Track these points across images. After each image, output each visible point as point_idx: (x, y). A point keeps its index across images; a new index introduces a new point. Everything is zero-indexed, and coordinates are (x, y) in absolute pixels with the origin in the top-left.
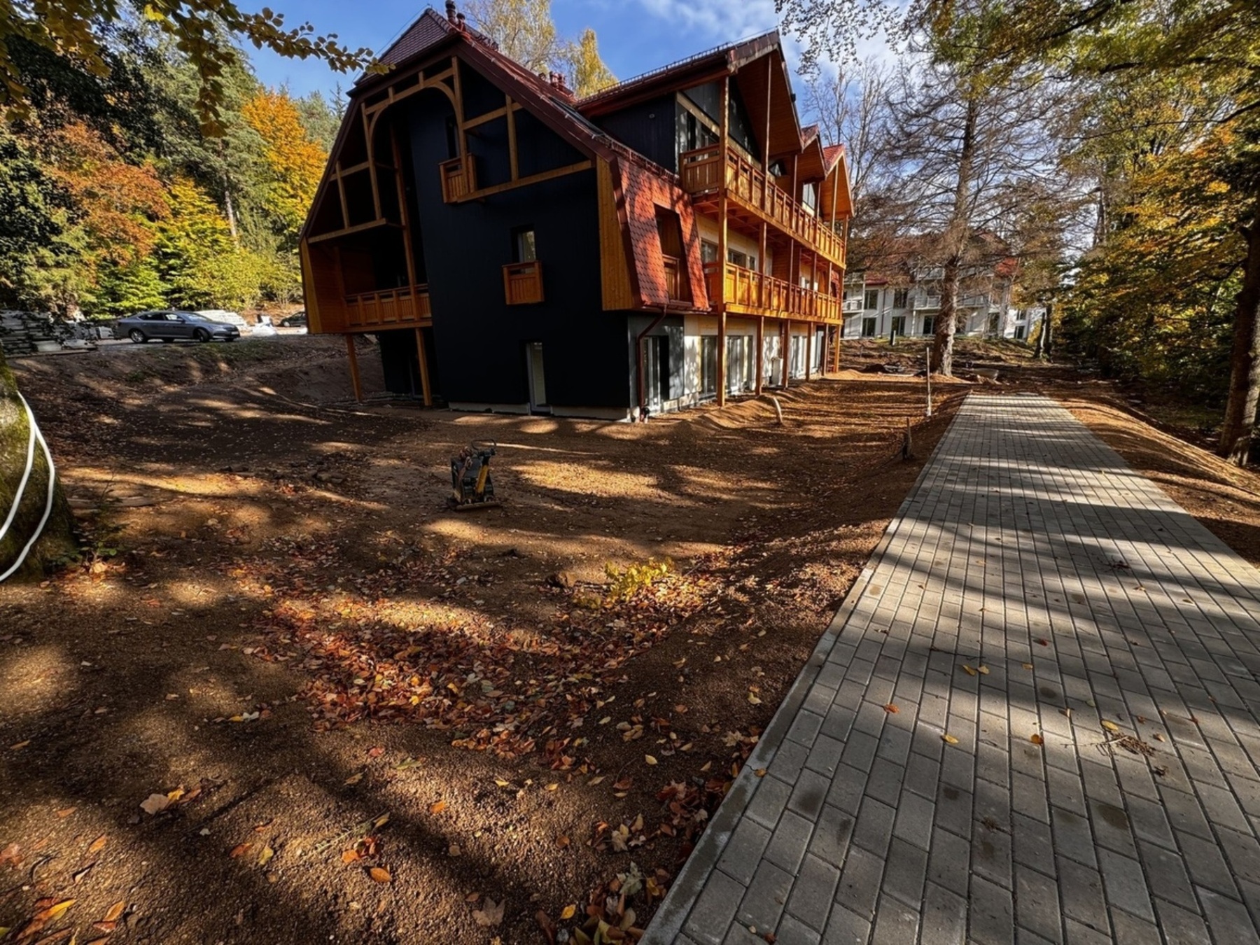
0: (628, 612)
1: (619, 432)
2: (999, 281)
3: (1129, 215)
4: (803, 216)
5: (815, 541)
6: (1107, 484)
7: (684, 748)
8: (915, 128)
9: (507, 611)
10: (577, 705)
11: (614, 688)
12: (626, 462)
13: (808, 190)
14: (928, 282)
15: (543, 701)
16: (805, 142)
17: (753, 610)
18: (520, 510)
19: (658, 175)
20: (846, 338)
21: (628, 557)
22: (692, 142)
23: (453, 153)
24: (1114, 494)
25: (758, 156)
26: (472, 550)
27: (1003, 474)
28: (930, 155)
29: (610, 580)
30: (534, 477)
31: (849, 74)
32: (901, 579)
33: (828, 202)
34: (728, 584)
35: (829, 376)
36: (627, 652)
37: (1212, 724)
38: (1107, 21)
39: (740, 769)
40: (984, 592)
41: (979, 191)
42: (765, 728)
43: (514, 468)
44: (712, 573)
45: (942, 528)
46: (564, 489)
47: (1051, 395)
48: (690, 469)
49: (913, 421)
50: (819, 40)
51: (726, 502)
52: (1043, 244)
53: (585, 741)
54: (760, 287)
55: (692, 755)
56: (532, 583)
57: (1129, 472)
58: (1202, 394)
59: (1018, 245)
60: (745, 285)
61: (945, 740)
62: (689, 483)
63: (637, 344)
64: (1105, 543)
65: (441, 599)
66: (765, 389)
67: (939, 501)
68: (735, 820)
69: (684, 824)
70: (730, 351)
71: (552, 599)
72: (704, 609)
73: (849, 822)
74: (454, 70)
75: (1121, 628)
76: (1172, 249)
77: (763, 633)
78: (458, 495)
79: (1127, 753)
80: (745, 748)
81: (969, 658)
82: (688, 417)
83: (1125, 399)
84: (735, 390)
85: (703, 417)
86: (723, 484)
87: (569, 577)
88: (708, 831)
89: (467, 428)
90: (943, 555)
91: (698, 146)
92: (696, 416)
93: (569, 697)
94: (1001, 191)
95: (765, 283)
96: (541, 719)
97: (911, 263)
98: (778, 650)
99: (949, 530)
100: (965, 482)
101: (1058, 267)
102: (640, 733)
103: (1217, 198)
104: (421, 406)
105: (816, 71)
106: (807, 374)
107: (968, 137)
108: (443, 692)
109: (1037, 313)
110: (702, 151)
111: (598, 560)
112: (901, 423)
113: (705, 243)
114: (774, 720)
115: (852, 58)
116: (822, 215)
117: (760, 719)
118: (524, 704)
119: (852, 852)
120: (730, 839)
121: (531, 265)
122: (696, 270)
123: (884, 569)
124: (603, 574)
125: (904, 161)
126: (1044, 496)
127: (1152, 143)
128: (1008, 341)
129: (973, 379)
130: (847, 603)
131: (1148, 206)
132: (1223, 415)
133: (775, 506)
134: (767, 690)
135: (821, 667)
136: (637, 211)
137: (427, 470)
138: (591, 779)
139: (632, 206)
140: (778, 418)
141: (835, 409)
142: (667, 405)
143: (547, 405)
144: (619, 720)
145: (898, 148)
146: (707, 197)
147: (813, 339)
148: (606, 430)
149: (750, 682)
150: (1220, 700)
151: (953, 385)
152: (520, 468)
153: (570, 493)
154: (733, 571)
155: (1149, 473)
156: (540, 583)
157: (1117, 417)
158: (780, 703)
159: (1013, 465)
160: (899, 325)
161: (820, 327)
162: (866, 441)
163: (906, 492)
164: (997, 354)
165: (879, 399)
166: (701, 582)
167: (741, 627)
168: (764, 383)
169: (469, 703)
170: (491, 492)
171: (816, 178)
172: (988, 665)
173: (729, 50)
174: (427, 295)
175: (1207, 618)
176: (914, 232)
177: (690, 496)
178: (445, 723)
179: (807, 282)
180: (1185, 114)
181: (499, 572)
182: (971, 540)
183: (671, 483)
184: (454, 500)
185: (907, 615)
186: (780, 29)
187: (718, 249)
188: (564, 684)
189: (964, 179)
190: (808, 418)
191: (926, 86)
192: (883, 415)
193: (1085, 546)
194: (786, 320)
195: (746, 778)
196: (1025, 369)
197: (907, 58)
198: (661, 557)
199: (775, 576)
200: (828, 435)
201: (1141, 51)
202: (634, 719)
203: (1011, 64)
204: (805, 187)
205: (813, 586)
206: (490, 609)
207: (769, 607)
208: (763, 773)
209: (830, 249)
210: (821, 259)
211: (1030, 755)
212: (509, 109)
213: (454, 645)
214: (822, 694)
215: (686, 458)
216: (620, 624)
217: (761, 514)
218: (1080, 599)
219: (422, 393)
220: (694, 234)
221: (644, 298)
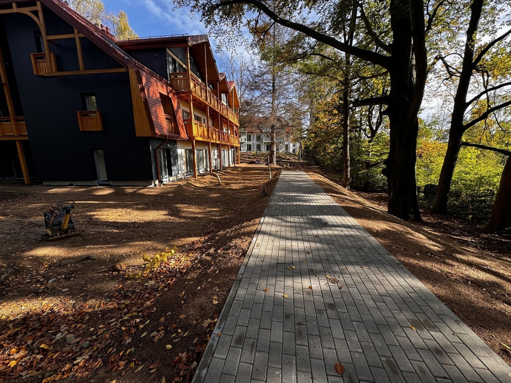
0: (155, 276)
1: (149, 192)
2: (287, 134)
3: (317, 117)
4: (222, 105)
5: (236, 229)
6: (320, 198)
7: (185, 335)
8: (258, 80)
9: (84, 291)
10: (128, 331)
11: (149, 316)
12: (152, 205)
13: (223, 96)
14: (266, 133)
15: (108, 335)
16: (221, 78)
17: (213, 263)
18: (93, 235)
19: (160, 80)
20: (242, 151)
21: (155, 249)
22: (175, 69)
23: (39, 49)
24: (322, 201)
25: (203, 80)
26: (60, 261)
27: (293, 197)
28: (263, 90)
29: (146, 262)
30: (101, 217)
31: (235, 57)
32: (266, 239)
33: (231, 102)
34: (202, 253)
35: (237, 165)
36: (155, 296)
37: (351, 268)
38: (306, 59)
39: (210, 336)
40: (291, 239)
41: (278, 104)
42: (220, 313)
43: (89, 214)
44: (195, 250)
45: (278, 218)
46: (119, 221)
47: (304, 171)
48: (183, 206)
49: (266, 181)
50: (223, 42)
51: (200, 218)
52: (297, 123)
53: (133, 349)
54: (208, 131)
55: (188, 337)
56: (100, 273)
57: (325, 194)
58: (339, 170)
59: (291, 123)
60: (202, 129)
61: (284, 297)
62: (184, 212)
63: (155, 152)
64: (321, 217)
65: (36, 294)
66: (213, 171)
67: (276, 209)
68: (209, 361)
69: (186, 372)
70: (198, 155)
71: (113, 278)
72: (192, 266)
73: (254, 342)
74: (39, 7)
75: (328, 244)
76: (328, 128)
77: (217, 272)
78: (49, 232)
79: (333, 284)
80: (212, 325)
81: (289, 264)
82: (181, 183)
83: (322, 171)
84: (201, 171)
85: (188, 183)
86: (198, 210)
87: (123, 265)
88: (197, 372)
89: (56, 194)
90: (278, 228)
91: (178, 72)
92: (185, 183)
93: (123, 328)
94: (284, 105)
95: (210, 129)
96: (107, 345)
97: (260, 126)
98: (224, 278)
99: (279, 219)
100: (283, 201)
101: (301, 131)
102: (163, 335)
103: (335, 114)
104: (22, 183)
105: (222, 53)
106: (229, 165)
107: (273, 86)
108: (36, 351)
109: (298, 145)
110: (180, 74)
111: (140, 253)
112: (262, 182)
113: (183, 111)
114: (224, 309)
115: (234, 51)
116: (229, 106)
117: (218, 310)
118: (95, 340)
119: (257, 355)
120: (207, 371)
121: (95, 112)
122: (181, 122)
123: (260, 236)
124: (142, 260)
125: (255, 91)
126: (305, 204)
127: (320, 97)
128: (291, 154)
129: (282, 166)
130: (249, 253)
131: (321, 115)
132: (343, 175)
133: (220, 217)
134: (220, 297)
135: (240, 281)
136: (151, 94)
137: (26, 220)
138: (136, 369)
139: (148, 92)
140: (219, 182)
141: (240, 178)
142: (171, 179)
143: (108, 180)
144: (152, 332)
145: (253, 86)
146: (183, 93)
147: (230, 151)
148: (142, 191)
149: (213, 294)
150: (352, 260)
151: (277, 168)
152: (93, 213)
153: (123, 223)
154: (204, 247)
155: (330, 194)
156: (105, 272)
157: (320, 177)
158: (225, 301)
159: (296, 195)
160: (259, 147)
161: (232, 147)
162: (251, 189)
163: (265, 207)
164: (288, 158)
165: (254, 173)
166: (190, 255)
167: (209, 271)
168: (213, 168)
169: (56, 352)
170: (73, 228)
171: (226, 92)
172: (295, 265)
173: (188, 37)
174: (24, 122)
175: (347, 236)
176: (261, 115)
177: (184, 217)
178: (37, 371)
179: (226, 130)
180: (327, 90)
181: (79, 271)
182: (286, 221)
183: (175, 212)
184: (47, 235)
185: (269, 253)
186: (208, 34)
187: (189, 114)
188: (121, 322)
189: (274, 100)
190: (231, 181)
191: (259, 67)
192: (256, 179)
193: (317, 219)
194: (219, 144)
195: (213, 339)
196: (296, 163)
197: (253, 56)
198: (171, 247)
199: (221, 246)
200: (238, 188)
201: (315, 70)
202: (160, 329)
203: (283, 65)
204: (222, 95)
205: (236, 248)
206: (72, 294)
207: (219, 260)
208: (220, 334)
209: (233, 118)
210: (230, 122)
211: (308, 293)
212: (77, 36)
213: (46, 320)
214: (241, 292)
215: (181, 201)
216: (152, 282)
217: (215, 221)
218: (317, 236)
219: (22, 176)
220: (179, 107)
221: (157, 132)
